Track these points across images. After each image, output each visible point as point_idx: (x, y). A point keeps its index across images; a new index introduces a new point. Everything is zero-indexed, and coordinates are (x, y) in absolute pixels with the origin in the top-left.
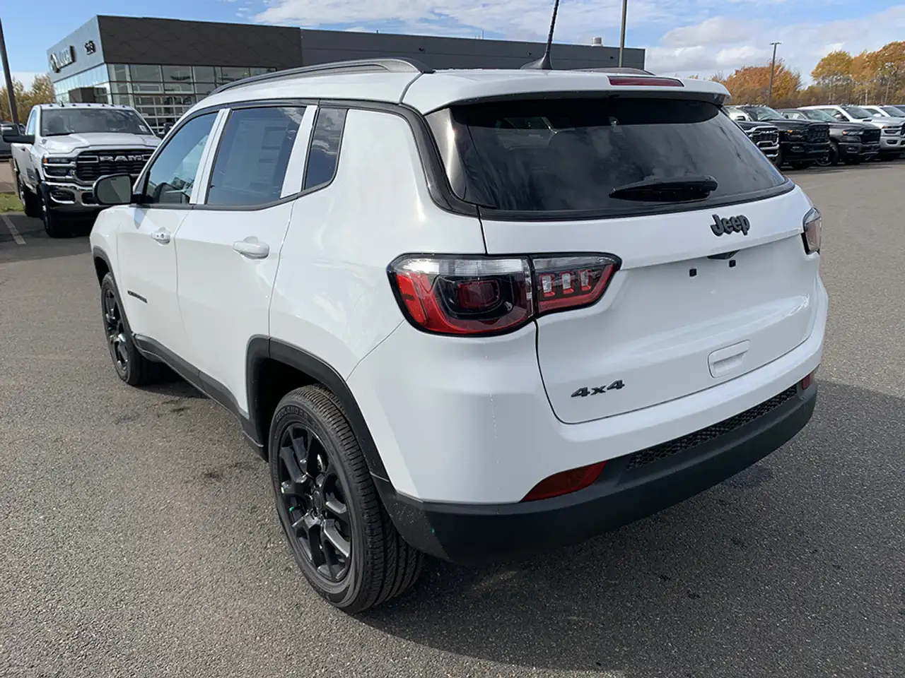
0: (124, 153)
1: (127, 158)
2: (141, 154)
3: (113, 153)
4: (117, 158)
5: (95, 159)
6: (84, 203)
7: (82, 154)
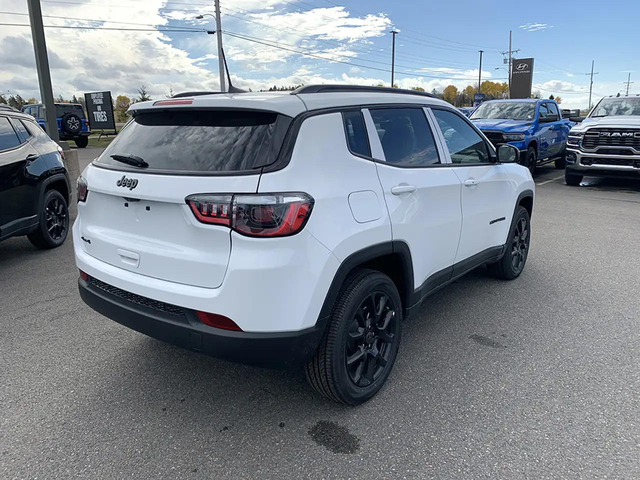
0: (619, 130)
1: (621, 134)
2: (634, 132)
3: (611, 130)
4: (614, 134)
5: (597, 134)
6: (582, 164)
7: (589, 130)
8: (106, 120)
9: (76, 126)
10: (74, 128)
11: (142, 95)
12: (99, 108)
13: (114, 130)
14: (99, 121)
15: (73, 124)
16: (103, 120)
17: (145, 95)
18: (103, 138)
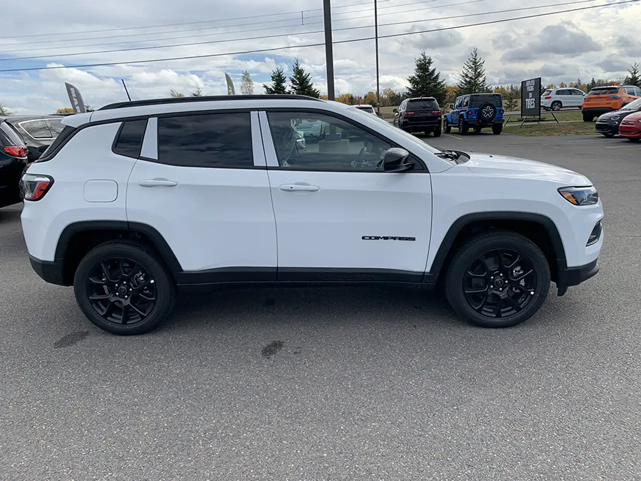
8: (534, 107)
9: (490, 114)
10: (488, 116)
11: (632, 74)
12: (531, 95)
13: (538, 117)
14: (529, 108)
15: (488, 113)
16: (532, 107)
17: (636, 74)
18: (525, 125)
